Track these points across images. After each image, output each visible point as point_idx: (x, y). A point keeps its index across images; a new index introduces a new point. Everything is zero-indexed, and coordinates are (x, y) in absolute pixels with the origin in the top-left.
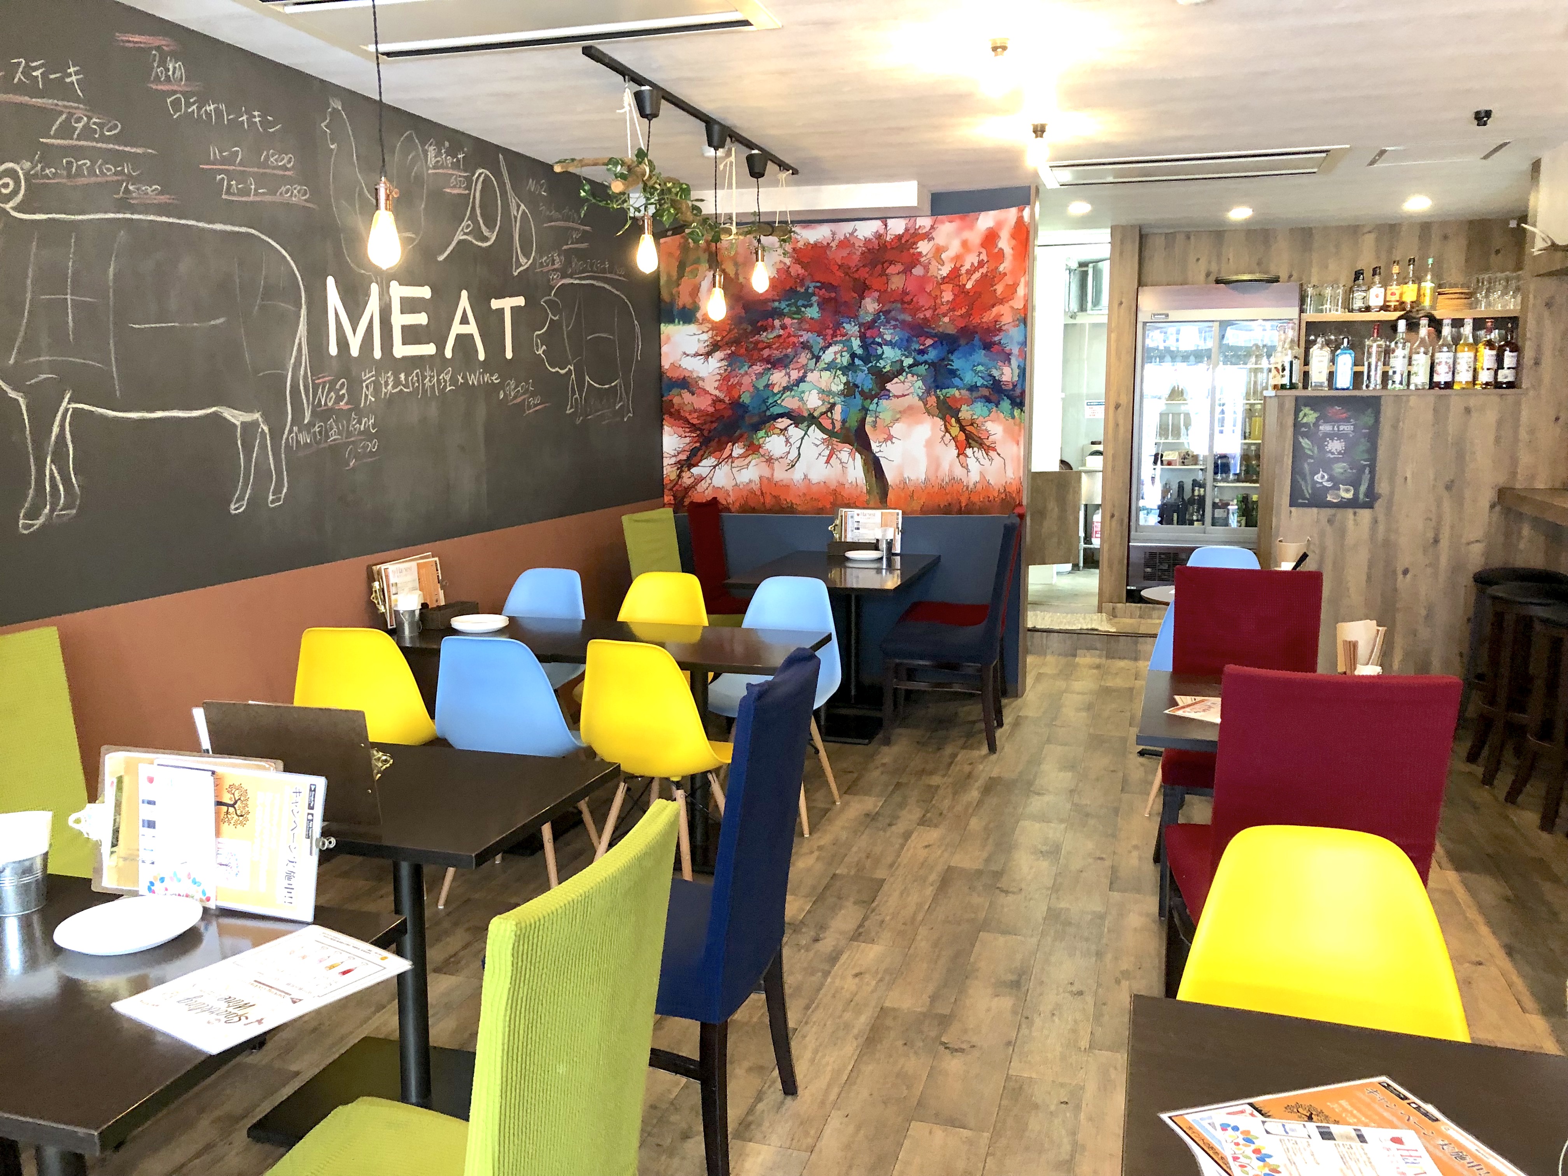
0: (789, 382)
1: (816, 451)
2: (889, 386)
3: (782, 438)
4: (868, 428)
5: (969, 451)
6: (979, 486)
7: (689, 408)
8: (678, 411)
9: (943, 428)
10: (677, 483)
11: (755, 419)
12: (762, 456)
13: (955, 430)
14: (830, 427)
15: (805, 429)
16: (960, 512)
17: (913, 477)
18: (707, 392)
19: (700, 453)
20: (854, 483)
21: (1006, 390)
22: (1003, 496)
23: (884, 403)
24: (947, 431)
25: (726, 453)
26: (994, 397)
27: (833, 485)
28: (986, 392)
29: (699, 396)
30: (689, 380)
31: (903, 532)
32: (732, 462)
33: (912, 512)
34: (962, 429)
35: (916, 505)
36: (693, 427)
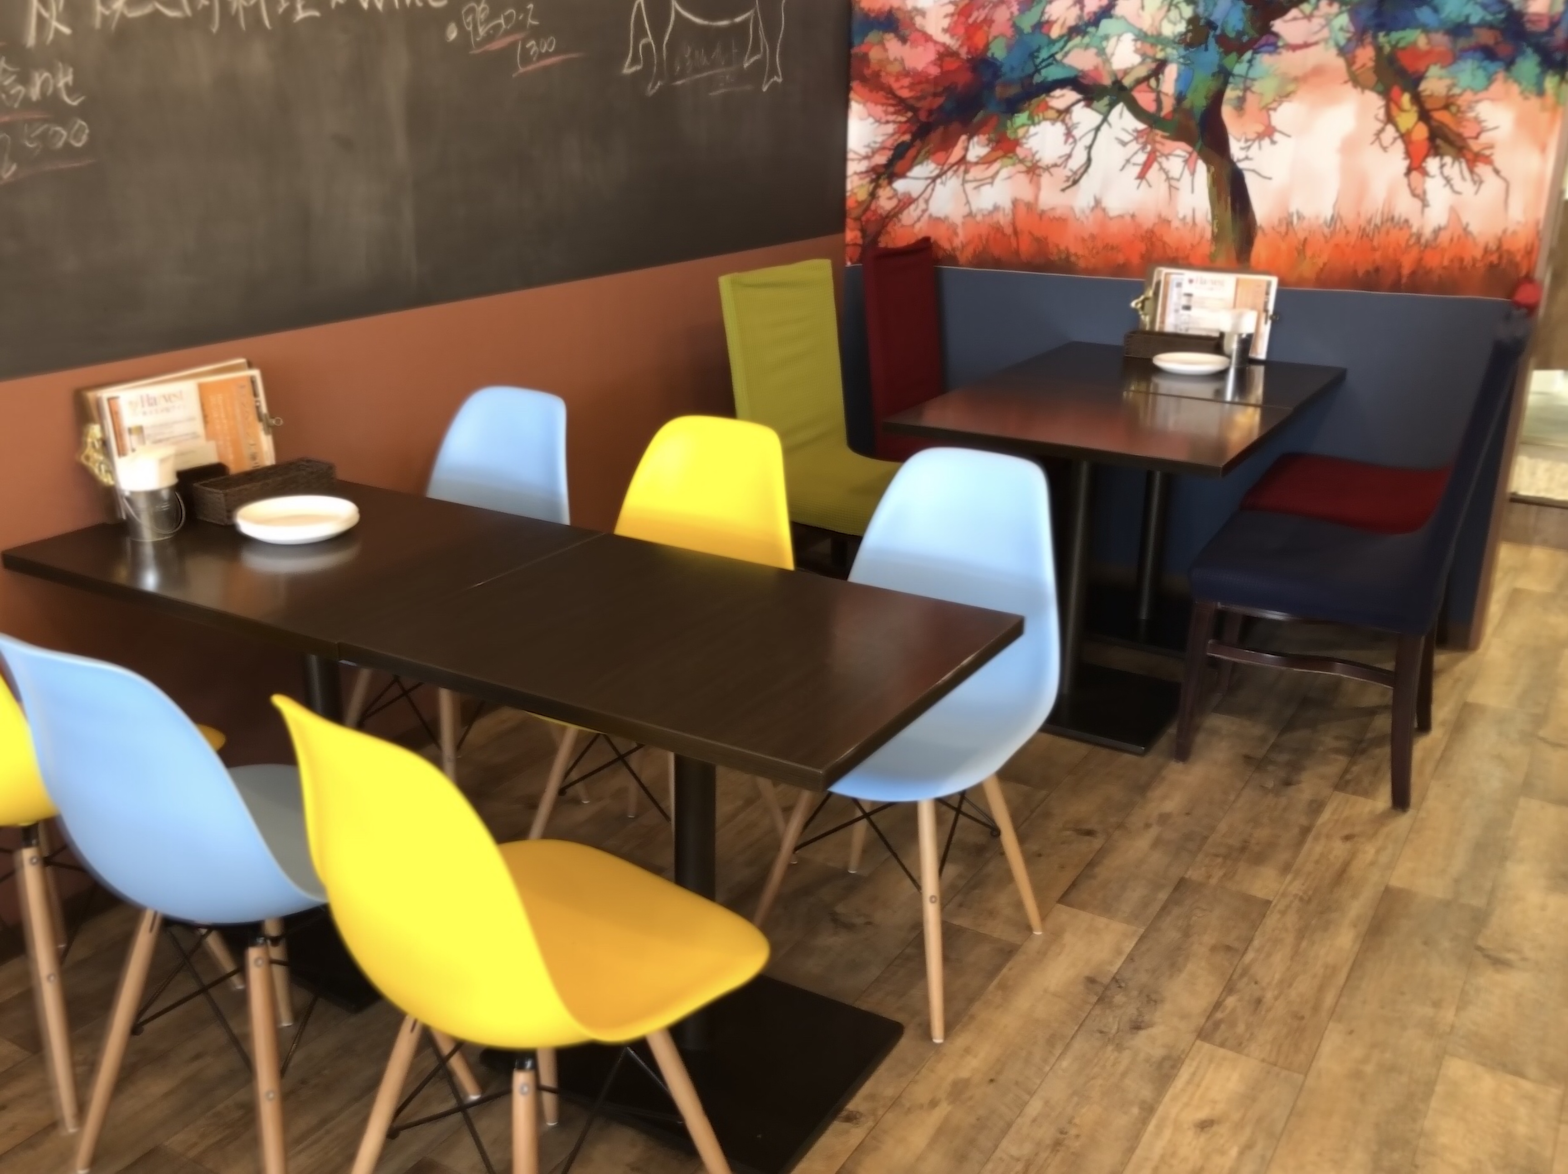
0: (1080, 17)
1: (1122, 154)
2: (1278, 25)
3: (1060, 128)
4: (1227, 113)
5: (1432, 164)
6: (1444, 237)
7: (895, 68)
8: (877, 75)
9: (1381, 113)
10: (867, 208)
11: (1014, 91)
12: (1022, 161)
13: (1408, 119)
14: (1150, 107)
15: (1105, 109)
16: (1396, 286)
17: (1308, 212)
18: (928, 38)
19: (912, 152)
20: (1189, 219)
21: (1533, 34)
22: (1494, 258)
23: (1265, 61)
24: (1390, 119)
25: (956, 153)
26: (1504, 49)
27: (1148, 220)
28: (1486, 37)
29: (915, 44)
30: (900, 16)
31: (1278, 320)
32: (966, 172)
33: (1301, 281)
34: (1424, 116)
35: (1307, 269)
36: (901, 105)
